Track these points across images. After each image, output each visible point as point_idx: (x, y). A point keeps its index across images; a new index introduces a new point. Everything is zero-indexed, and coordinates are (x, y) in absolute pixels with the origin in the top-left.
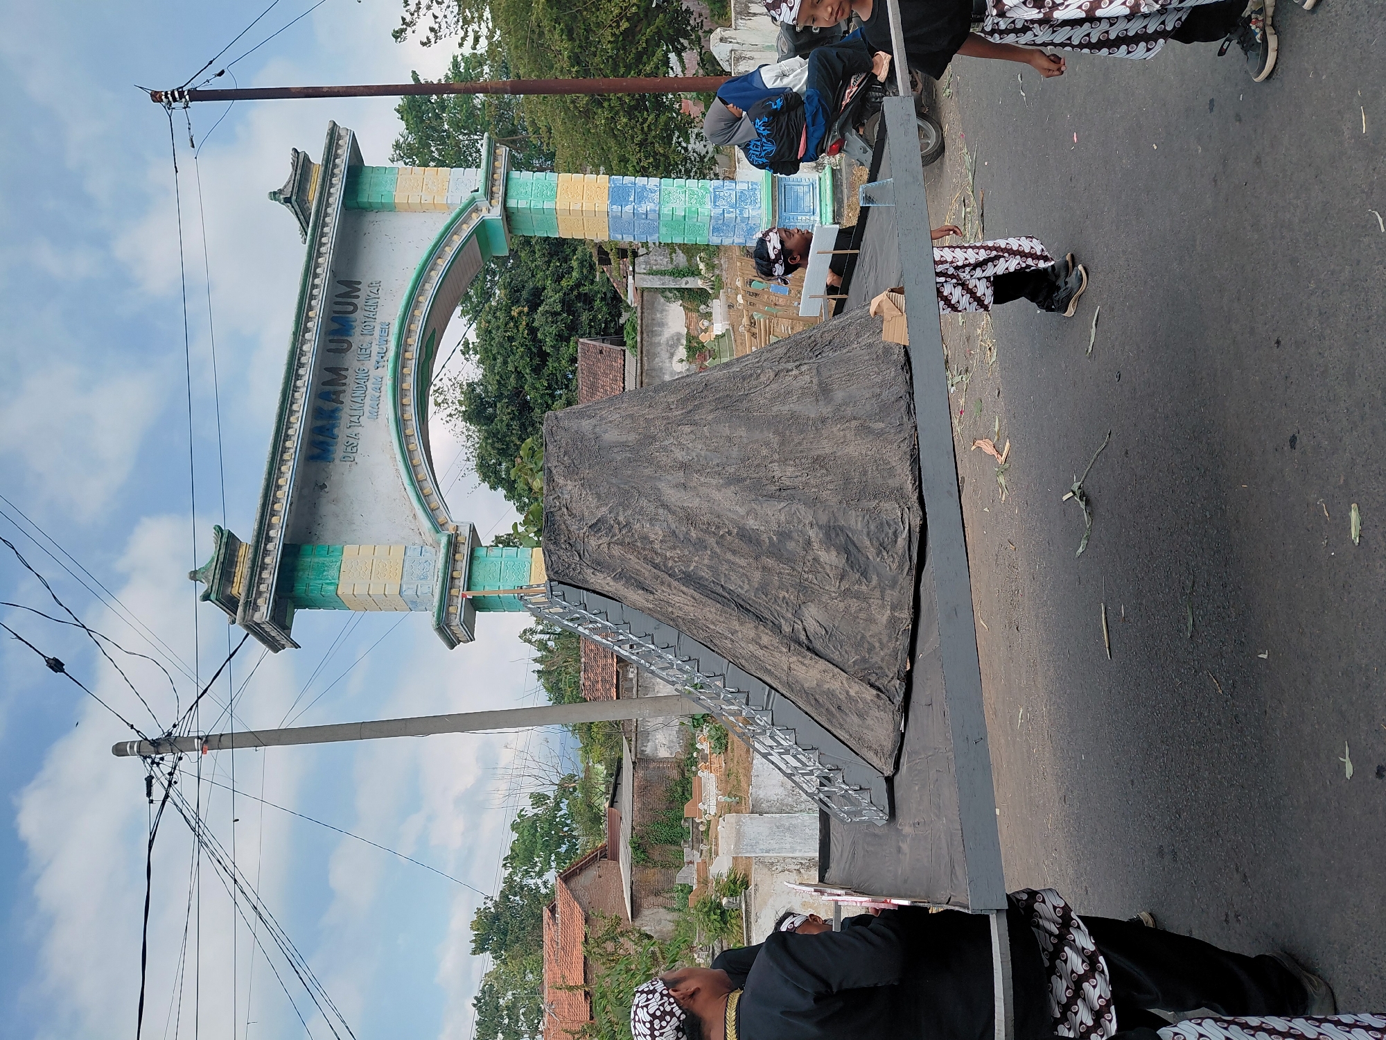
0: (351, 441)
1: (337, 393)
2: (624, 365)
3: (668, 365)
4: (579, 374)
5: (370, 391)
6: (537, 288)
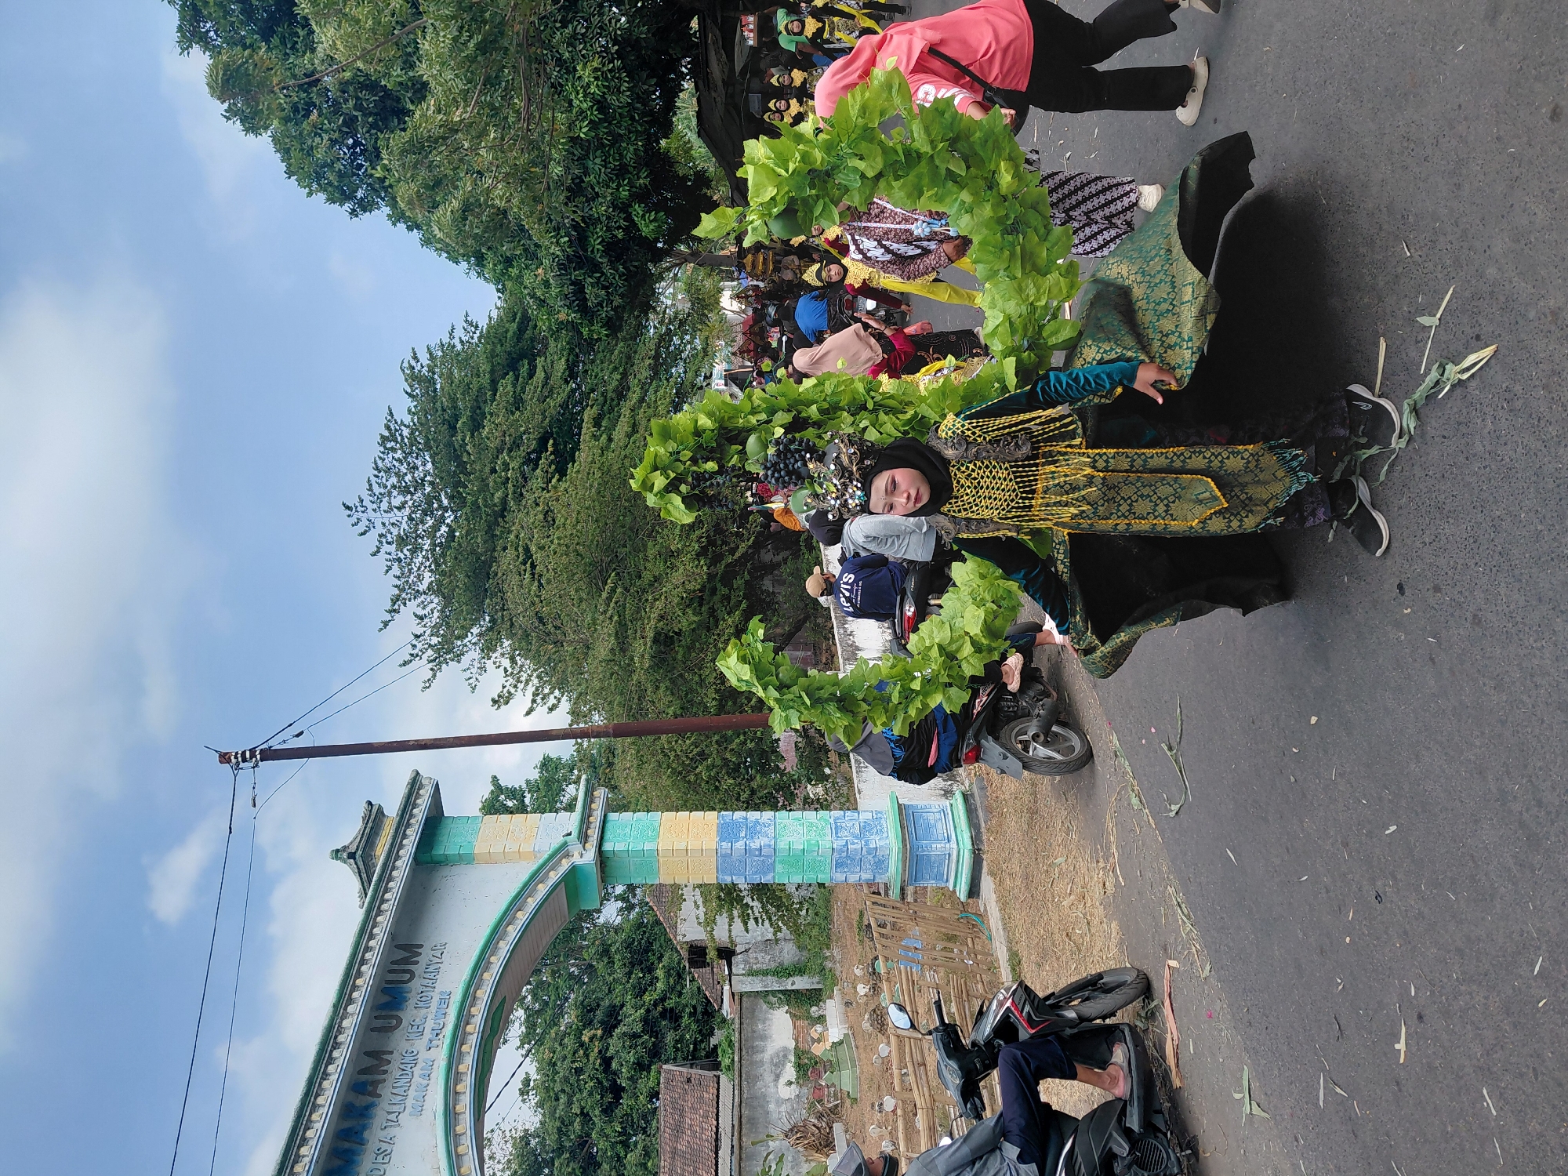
0: (384, 1146)
1: (376, 1083)
2: (718, 1097)
3: (773, 1090)
4: (661, 1113)
5: (417, 1079)
6: (615, 1006)
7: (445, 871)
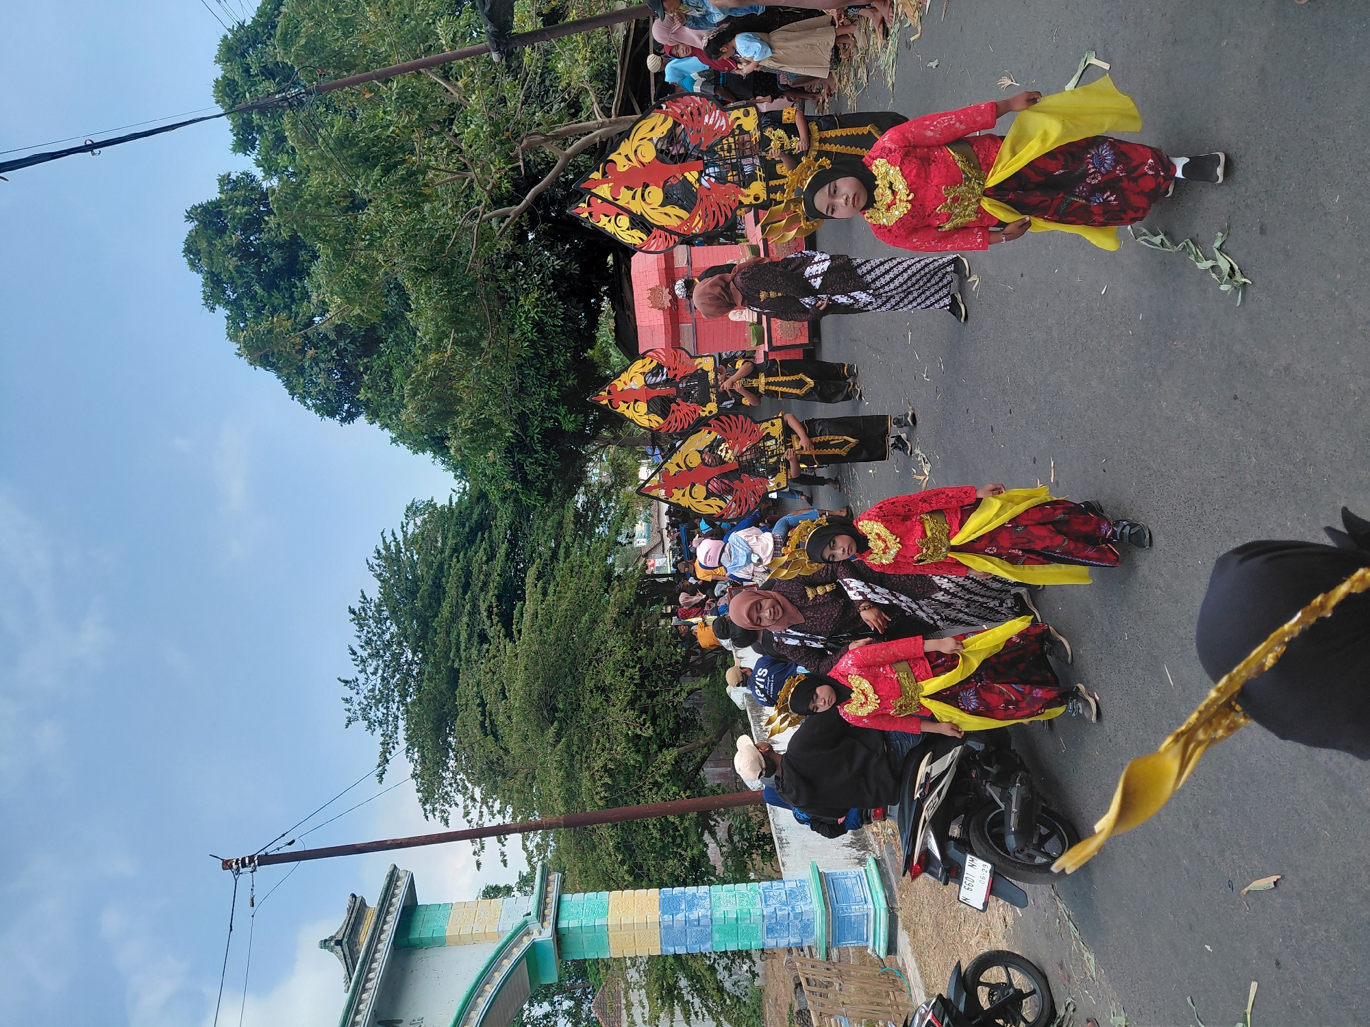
7: (420, 954)
